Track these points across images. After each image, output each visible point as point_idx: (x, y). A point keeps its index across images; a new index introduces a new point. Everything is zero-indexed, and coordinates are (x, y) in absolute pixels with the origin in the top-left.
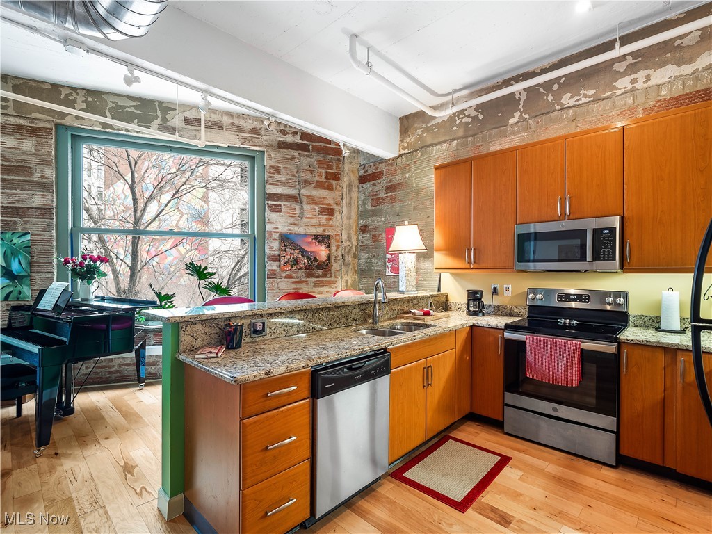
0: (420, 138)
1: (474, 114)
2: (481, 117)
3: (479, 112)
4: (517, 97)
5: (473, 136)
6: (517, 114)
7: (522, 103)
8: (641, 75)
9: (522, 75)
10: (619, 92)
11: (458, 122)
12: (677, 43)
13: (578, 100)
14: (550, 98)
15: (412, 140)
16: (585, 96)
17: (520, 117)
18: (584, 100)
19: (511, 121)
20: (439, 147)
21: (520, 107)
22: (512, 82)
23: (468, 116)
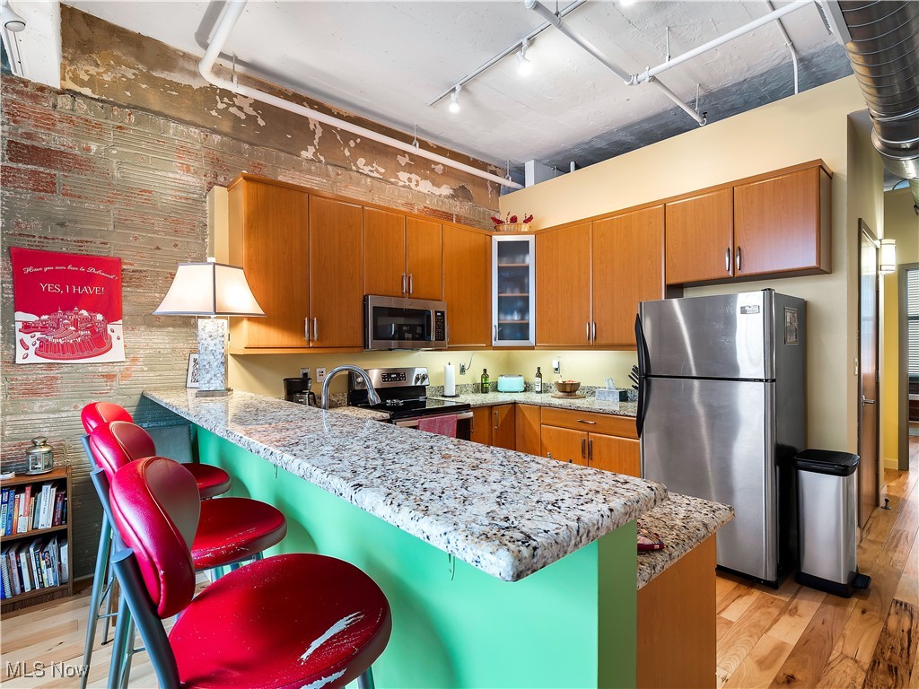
0: (130, 85)
1: (251, 112)
2: (261, 123)
3: (259, 114)
4: (312, 127)
5: (251, 144)
6: (311, 150)
7: (317, 137)
8: (414, 177)
9: (317, 103)
10: (401, 183)
11: (221, 106)
12: (433, 166)
13: (371, 171)
14: (347, 153)
15: (107, 77)
16: (378, 172)
17: (315, 154)
18: (375, 175)
19: (304, 154)
20: (181, 127)
21: (316, 142)
22: (305, 103)
23: (240, 108)
